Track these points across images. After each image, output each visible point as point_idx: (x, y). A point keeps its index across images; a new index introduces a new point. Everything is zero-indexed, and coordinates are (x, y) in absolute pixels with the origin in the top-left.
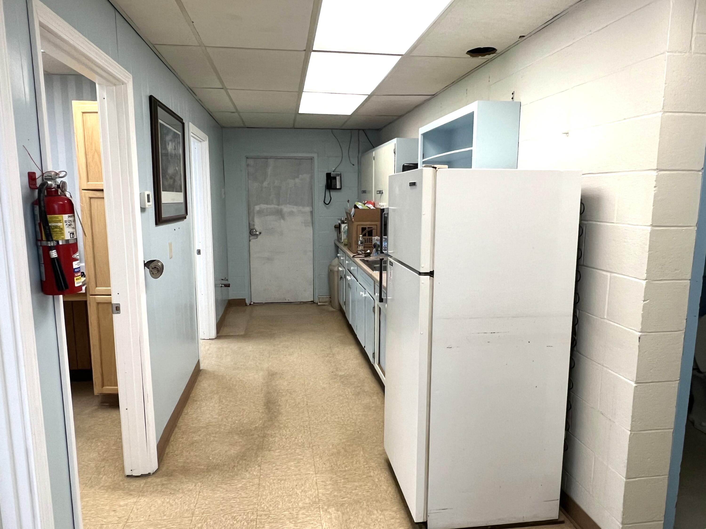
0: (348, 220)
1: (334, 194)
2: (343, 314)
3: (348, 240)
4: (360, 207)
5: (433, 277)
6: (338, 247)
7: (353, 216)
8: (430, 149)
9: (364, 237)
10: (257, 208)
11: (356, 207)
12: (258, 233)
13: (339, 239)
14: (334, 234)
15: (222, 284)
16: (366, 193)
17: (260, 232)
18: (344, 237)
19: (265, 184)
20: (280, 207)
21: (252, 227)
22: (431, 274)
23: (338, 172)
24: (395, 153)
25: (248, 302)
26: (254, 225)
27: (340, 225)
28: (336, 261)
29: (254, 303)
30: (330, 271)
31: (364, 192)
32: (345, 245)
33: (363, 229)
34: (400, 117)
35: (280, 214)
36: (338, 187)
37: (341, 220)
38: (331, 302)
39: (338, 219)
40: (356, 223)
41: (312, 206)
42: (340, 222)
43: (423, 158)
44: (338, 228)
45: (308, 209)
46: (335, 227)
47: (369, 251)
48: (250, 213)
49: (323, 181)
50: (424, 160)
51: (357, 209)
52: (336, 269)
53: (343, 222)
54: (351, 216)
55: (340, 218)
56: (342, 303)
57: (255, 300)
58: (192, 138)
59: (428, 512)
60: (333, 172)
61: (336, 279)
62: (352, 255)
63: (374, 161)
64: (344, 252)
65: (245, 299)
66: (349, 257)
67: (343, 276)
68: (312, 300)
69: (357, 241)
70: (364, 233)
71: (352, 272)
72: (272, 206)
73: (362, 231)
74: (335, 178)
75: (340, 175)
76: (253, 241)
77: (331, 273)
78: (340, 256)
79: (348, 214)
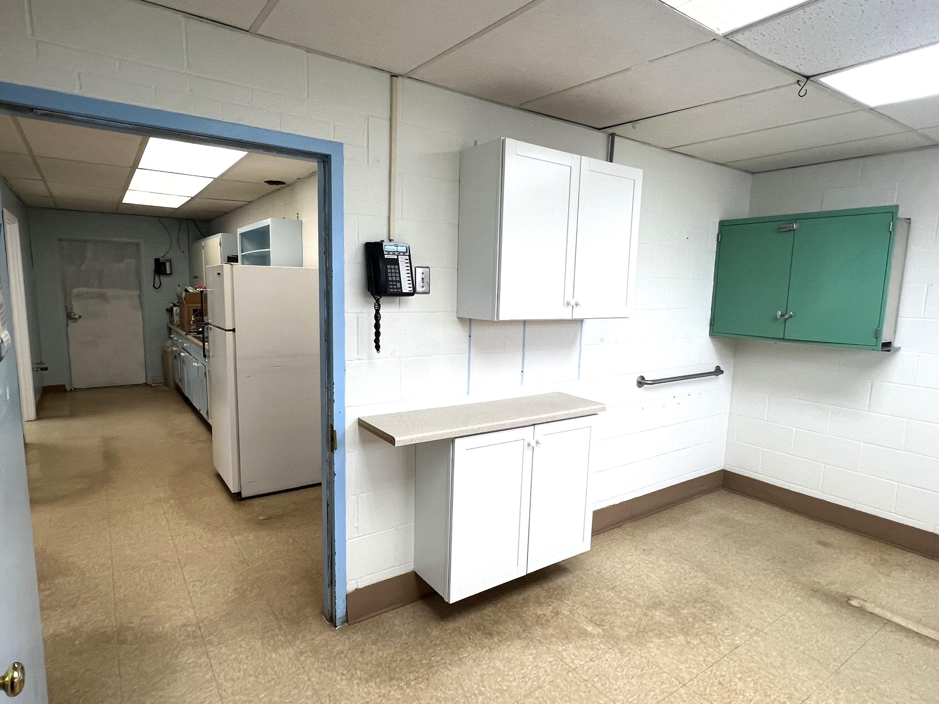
0: (180, 303)
1: (164, 279)
2: (179, 391)
3: (181, 321)
4: (191, 291)
5: (235, 332)
6: (171, 329)
7: (184, 299)
8: (247, 245)
9: (197, 318)
10: (75, 291)
11: (186, 291)
12: (76, 317)
13: (172, 321)
14: (166, 316)
15: (38, 368)
16: (197, 278)
17: (80, 315)
18: (176, 319)
19: (83, 267)
20: (104, 291)
21: (69, 311)
22: (234, 330)
23: (168, 256)
24: (220, 245)
25: (68, 388)
26: (72, 309)
27: (172, 308)
28: (169, 342)
29: (74, 389)
30: (163, 352)
31: (196, 277)
32: (178, 326)
33: (195, 311)
34: (226, 213)
35: (103, 297)
36: (168, 272)
37: (173, 304)
38: (166, 382)
39: (171, 303)
40: (187, 305)
41: (140, 289)
42: (172, 305)
43: (242, 252)
44: (170, 311)
45: (136, 293)
46: (167, 310)
47: (201, 330)
48: (67, 296)
49: (151, 267)
50: (243, 254)
51: (187, 293)
52: (170, 350)
53: (175, 306)
54: (181, 299)
55: (172, 301)
56: (177, 381)
57: (76, 385)
58: (7, 224)
59: (242, 485)
60: (163, 257)
61: (170, 358)
62: (184, 333)
63: (203, 251)
64: (177, 332)
65: (64, 385)
66: (182, 336)
67: (177, 355)
68: (145, 382)
69: (190, 322)
70: (195, 314)
71: (185, 348)
72: (93, 290)
73: (194, 313)
74: (164, 264)
75: (170, 261)
76: (72, 326)
77: (164, 354)
78: (174, 337)
79: (179, 297)
